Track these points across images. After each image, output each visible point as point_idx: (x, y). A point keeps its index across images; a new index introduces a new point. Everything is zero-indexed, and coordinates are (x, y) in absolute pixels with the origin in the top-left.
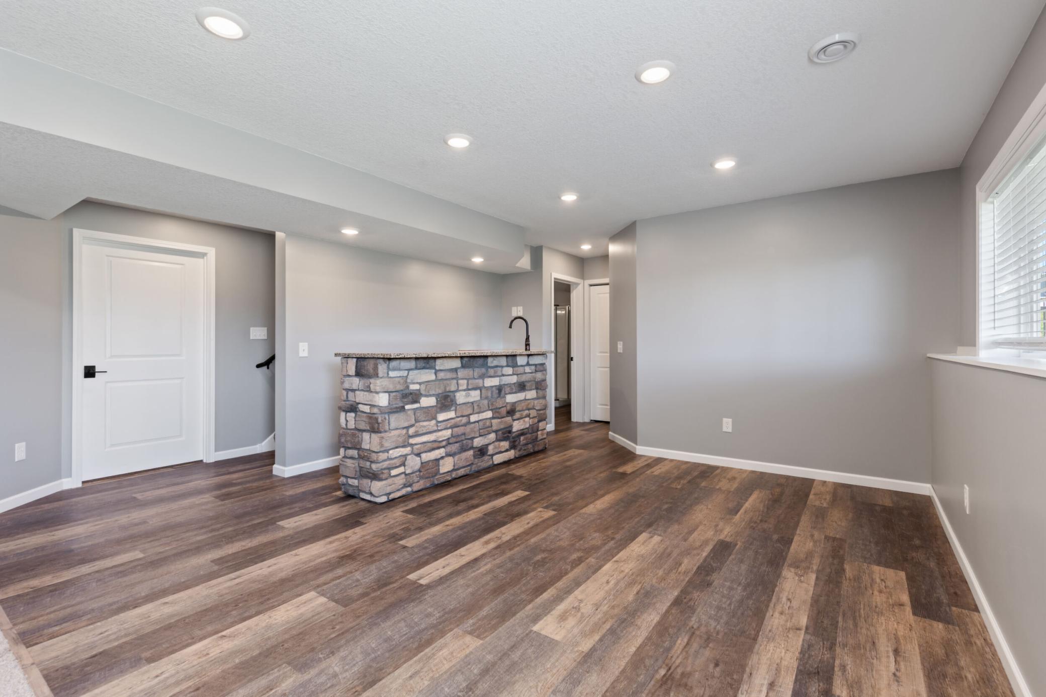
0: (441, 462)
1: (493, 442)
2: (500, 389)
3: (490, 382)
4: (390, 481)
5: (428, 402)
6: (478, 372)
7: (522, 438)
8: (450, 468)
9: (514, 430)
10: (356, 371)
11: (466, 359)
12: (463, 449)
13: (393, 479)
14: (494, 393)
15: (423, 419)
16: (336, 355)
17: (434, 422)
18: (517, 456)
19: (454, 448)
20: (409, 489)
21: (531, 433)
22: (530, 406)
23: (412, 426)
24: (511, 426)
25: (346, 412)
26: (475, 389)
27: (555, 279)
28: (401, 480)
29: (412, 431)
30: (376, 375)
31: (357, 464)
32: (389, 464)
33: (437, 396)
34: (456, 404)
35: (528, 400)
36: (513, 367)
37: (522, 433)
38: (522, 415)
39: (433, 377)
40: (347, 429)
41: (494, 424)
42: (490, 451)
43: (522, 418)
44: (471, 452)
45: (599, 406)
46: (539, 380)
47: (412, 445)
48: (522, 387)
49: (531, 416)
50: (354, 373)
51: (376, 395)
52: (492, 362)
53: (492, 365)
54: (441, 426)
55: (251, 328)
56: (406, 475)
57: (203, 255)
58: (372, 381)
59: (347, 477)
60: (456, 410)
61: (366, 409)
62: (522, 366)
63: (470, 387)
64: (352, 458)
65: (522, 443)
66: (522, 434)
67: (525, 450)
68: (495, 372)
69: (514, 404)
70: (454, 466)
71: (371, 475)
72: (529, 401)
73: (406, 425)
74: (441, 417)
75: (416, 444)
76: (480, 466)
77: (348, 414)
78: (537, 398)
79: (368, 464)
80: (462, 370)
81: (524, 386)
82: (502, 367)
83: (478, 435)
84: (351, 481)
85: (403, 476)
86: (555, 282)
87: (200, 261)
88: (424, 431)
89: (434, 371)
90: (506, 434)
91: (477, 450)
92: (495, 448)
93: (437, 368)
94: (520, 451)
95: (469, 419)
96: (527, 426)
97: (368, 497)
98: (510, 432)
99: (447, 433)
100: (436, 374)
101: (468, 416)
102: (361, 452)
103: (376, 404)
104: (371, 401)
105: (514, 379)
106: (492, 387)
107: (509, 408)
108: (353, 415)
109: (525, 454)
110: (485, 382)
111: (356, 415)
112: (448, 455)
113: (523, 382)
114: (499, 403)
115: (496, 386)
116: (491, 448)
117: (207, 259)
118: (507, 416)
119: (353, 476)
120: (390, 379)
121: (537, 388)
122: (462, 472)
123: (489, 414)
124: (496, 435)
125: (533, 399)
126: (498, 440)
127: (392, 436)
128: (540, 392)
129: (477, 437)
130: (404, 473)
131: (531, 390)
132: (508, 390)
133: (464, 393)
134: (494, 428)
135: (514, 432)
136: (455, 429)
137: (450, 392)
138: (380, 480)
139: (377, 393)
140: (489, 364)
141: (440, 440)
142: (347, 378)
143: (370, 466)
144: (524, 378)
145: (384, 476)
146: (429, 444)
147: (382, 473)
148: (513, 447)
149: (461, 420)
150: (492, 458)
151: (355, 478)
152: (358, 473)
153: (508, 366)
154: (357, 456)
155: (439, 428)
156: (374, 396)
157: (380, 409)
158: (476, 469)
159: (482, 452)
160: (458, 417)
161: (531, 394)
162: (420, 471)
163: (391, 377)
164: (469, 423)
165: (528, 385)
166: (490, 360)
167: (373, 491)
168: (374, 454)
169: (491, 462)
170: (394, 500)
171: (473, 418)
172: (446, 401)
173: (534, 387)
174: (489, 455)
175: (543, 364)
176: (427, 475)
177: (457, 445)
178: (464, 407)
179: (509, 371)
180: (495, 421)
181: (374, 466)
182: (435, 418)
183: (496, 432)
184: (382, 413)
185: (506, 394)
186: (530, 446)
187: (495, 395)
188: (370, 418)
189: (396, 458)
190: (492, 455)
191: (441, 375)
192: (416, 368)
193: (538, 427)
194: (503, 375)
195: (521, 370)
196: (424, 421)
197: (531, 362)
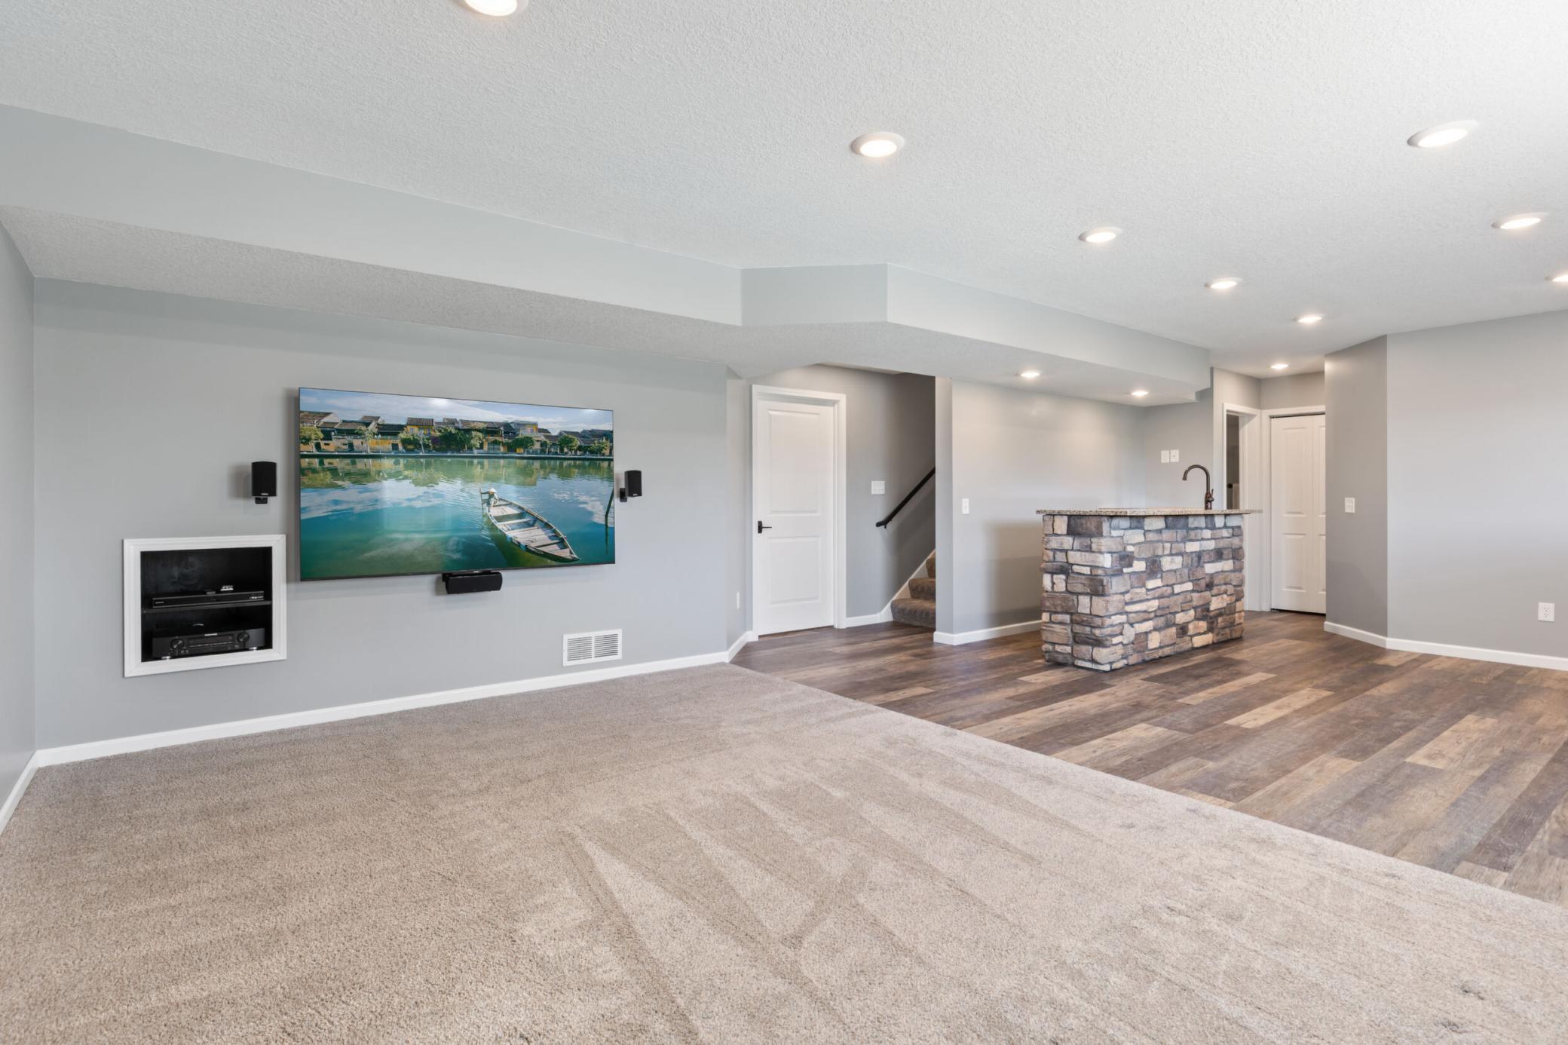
0: (1150, 636)
1: (1192, 621)
2: (1199, 555)
3: (1193, 547)
4: (1112, 649)
5: (1139, 566)
6: (1181, 533)
7: (1220, 619)
8: (1157, 645)
9: (1212, 608)
10: (1068, 531)
11: (1170, 519)
12: (1168, 625)
13: (1114, 647)
14: (1194, 561)
15: (1137, 585)
16: (1038, 512)
17: (1144, 590)
18: (1215, 641)
19: (1161, 621)
20: (1125, 661)
21: (1228, 615)
22: (1228, 580)
23: (1127, 592)
24: (1208, 604)
25: (1052, 573)
26: (1177, 554)
27: (1228, 411)
28: (1120, 650)
29: (1127, 597)
30: (1100, 534)
31: (1069, 630)
32: (1112, 631)
33: (1146, 560)
34: (1162, 571)
35: (1225, 571)
36: (1211, 529)
37: (1221, 613)
38: (1219, 590)
39: (1141, 539)
40: (1053, 591)
41: (1194, 599)
42: (1191, 632)
43: (1219, 595)
44: (1173, 630)
45: (1285, 590)
46: (1236, 547)
47: (1127, 613)
48: (1219, 555)
49: (1228, 593)
50: (1065, 532)
51: (1101, 556)
52: (1193, 523)
53: (1193, 526)
54: (1151, 594)
55: (873, 482)
56: (1124, 645)
57: (833, 403)
58: (1094, 540)
59: (1053, 644)
60: (1162, 578)
61: (1087, 571)
62: (1219, 528)
63: (1173, 552)
64: (1061, 623)
65: (1219, 625)
66: (1220, 615)
67: (1223, 635)
68: (1196, 535)
69: (1212, 576)
70: (1160, 643)
71: (1092, 641)
72: (1226, 573)
73: (1123, 590)
74: (1151, 584)
75: (1131, 613)
76: (1181, 648)
77: (1055, 576)
78: (1234, 571)
79: (1088, 629)
80: (1166, 531)
81: (1222, 554)
82: (1201, 529)
83: (1180, 610)
84: (1058, 648)
85: (1121, 646)
86: (1228, 416)
87: (830, 409)
88: (1138, 599)
89: (1143, 531)
90: (1204, 613)
91: (1179, 627)
92: (1196, 627)
93: (1146, 528)
94: (1218, 635)
95: (1173, 589)
96: (1225, 605)
97: (1088, 665)
98: (1208, 610)
99: (1155, 604)
100: (1144, 534)
101: (1172, 586)
102: (1074, 617)
103: (1100, 565)
104: (1093, 561)
105: (1211, 545)
106: (1192, 553)
107: (1208, 580)
108: (1063, 577)
109: (1223, 640)
110: (1187, 546)
111: (1067, 578)
112: (1155, 629)
113: (1220, 549)
114: (1199, 575)
115: (1195, 552)
116: (1191, 626)
117: (838, 407)
118: (1206, 590)
119: (1065, 642)
120: (1113, 539)
121: (1234, 558)
122: (1167, 651)
123: (1189, 586)
124: (1195, 612)
125: (1229, 571)
126: (1197, 619)
127: (1115, 601)
128: (1237, 563)
129: (1179, 612)
130: (1121, 643)
131: (1228, 559)
132: (1205, 557)
133: (1169, 559)
134: (1195, 603)
135: (1213, 611)
136: (1161, 600)
137: (1157, 556)
138: (1105, 646)
139: (1101, 552)
140: (1190, 526)
141: (1150, 610)
142: (1054, 537)
143: (1091, 631)
144: (1222, 544)
145: (1108, 643)
146: (1142, 614)
147: (1107, 640)
148: (1210, 630)
149: (1166, 591)
150: (1191, 640)
151: (1067, 645)
152: (1071, 640)
153: (1207, 528)
154: (1069, 622)
155: (1149, 598)
156: (1097, 557)
157: (1104, 571)
158: (1179, 650)
159: (1183, 630)
160: (1164, 586)
161: (1227, 565)
162: (1133, 643)
163: (1113, 537)
164: (1173, 594)
165: (1225, 552)
166: (1191, 519)
167: (1097, 657)
168: (1097, 619)
169: (1190, 645)
170: (1115, 670)
171: (1177, 589)
172: (1154, 567)
173: (1231, 556)
174: (1189, 636)
175: (1239, 527)
176: (1139, 649)
177: (1163, 619)
178: (1169, 574)
179: (1207, 534)
180: (1195, 595)
181: (1097, 632)
182: (1144, 586)
183: (1195, 608)
184: (1106, 575)
185: (1205, 563)
186: (1227, 631)
187: (1195, 564)
188: (1092, 580)
189: (1116, 625)
190: (1192, 636)
191: (1151, 536)
192: (1131, 528)
193: (1235, 608)
194: (1203, 539)
195: (1219, 533)
196: (1137, 587)
197: (1229, 524)
